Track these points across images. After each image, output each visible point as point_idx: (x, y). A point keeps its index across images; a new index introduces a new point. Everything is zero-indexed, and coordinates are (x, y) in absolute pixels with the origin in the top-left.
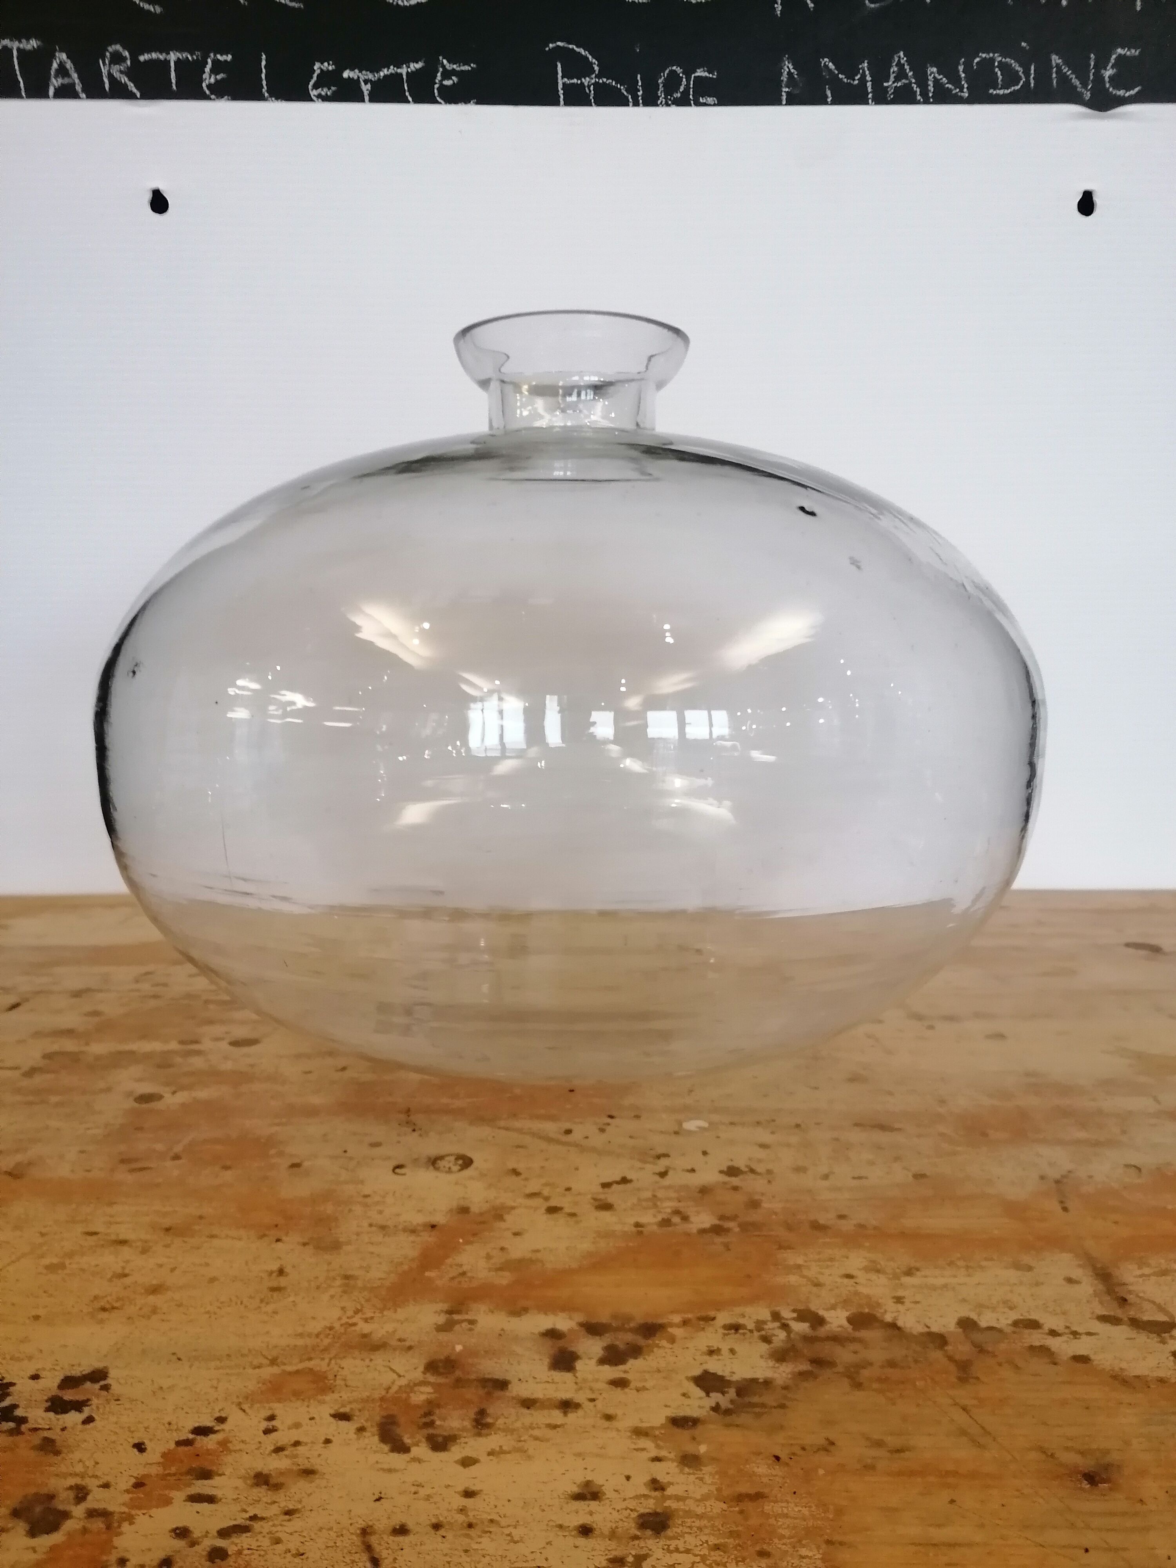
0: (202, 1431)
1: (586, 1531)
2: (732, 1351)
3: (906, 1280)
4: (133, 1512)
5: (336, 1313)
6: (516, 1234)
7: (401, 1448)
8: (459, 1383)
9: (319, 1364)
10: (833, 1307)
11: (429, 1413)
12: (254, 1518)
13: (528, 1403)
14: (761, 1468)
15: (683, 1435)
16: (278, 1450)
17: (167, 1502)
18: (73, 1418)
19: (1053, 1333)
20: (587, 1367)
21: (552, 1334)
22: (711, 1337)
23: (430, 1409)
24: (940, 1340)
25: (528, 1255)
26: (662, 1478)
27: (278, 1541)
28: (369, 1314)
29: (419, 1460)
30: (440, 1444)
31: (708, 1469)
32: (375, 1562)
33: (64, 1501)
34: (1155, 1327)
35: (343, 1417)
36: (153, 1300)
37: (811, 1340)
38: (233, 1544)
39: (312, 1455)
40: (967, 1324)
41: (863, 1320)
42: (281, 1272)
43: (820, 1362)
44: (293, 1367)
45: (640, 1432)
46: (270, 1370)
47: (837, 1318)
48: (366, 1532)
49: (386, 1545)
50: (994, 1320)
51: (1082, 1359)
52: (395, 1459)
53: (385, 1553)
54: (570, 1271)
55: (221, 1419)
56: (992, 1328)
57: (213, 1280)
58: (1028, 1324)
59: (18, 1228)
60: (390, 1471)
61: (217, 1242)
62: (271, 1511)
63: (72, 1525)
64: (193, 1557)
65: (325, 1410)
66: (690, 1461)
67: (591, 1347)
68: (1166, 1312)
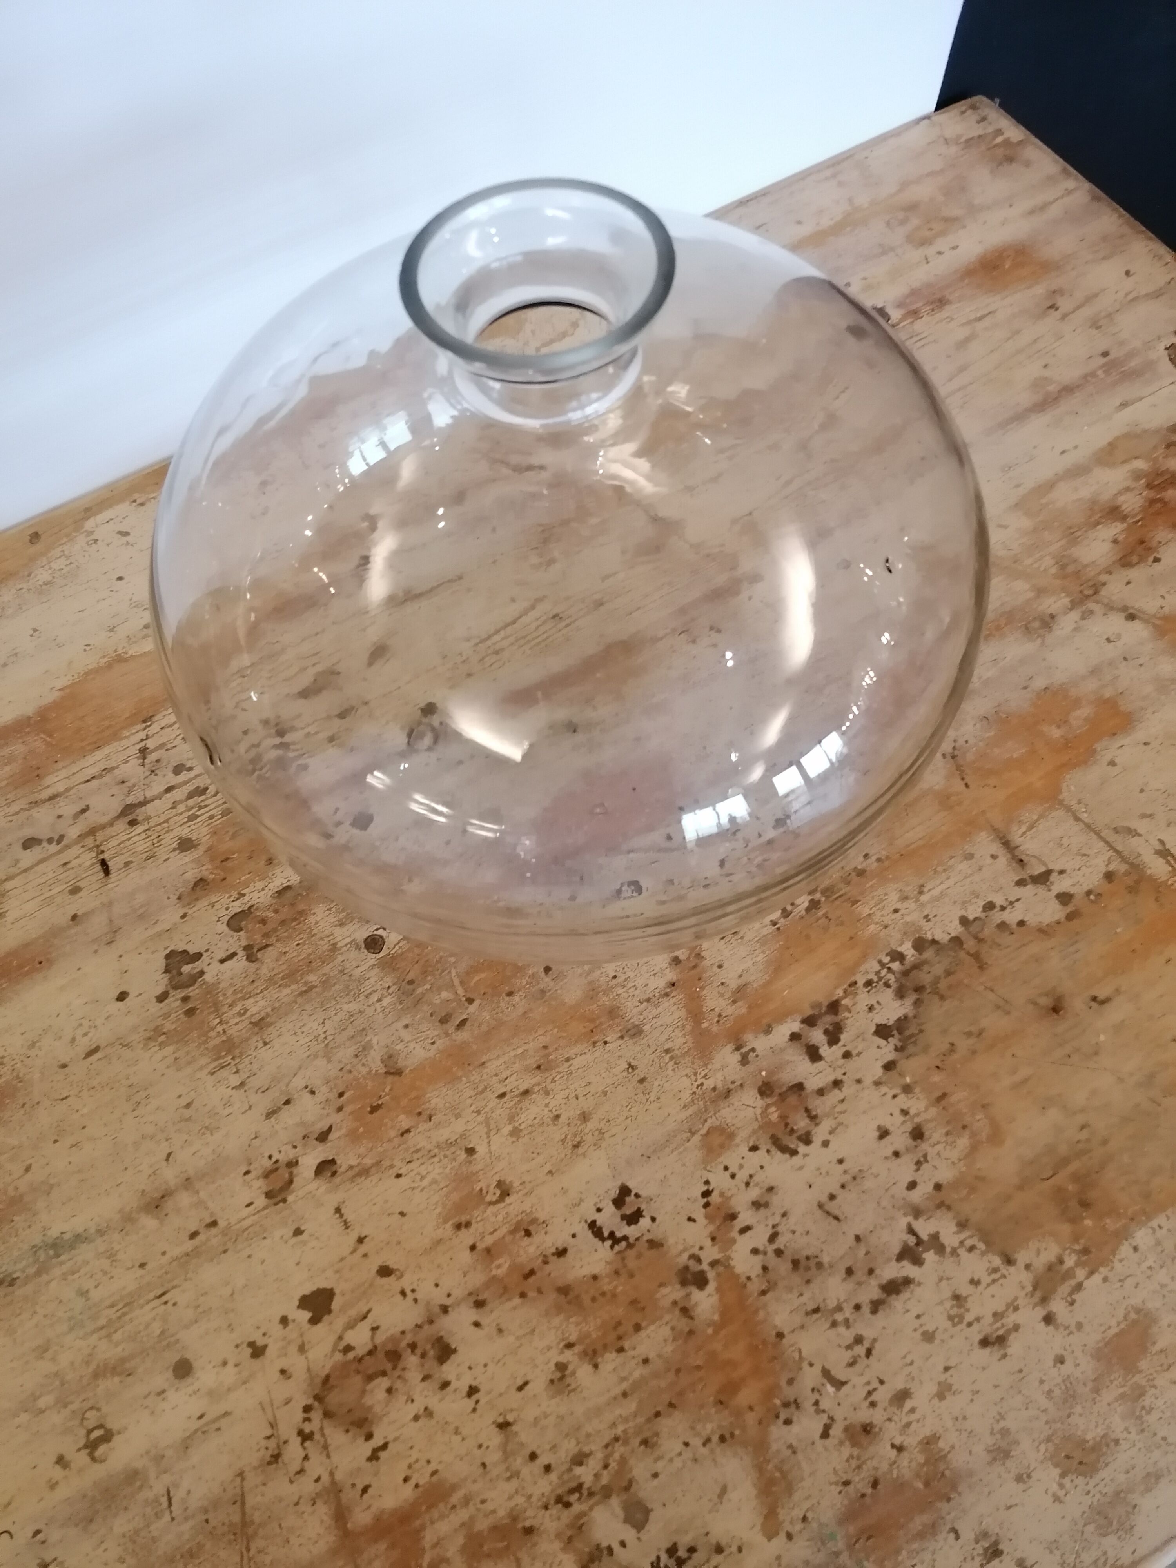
0: (706, 1194)
1: (896, 1154)
2: (878, 1003)
3: (923, 898)
4: (727, 1253)
5: (686, 1082)
6: (720, 967)
7: (794, 1153)
8: (782, 1096)
9: (712, 1122)
10: (902, 942)
11: (787, 1125)
12: (774, 1226)
13: (821, 1092)
14: (936, 1078)
15: (893, 1073)
16: (747, 1184)
17: (733, 1241)
18: (645, 1222)
19: (1003, 908)
20: (825, 1050)
21: (795, 1037)
22: (864, 998)
23: (784, 1119)
24: (957, 941)
25: (740, 982)
26: (905, 1107)
27: (794, 1232)
28: (703, 1073)
29: (806, 1155)
30: (807, 1139)
31: (917, 1090)
32: (837, 1218)
33: (694, 1266)
34: (1042, 879)
35: (754, 1149)
36: (591, 1125)
37: (906, 973)
38: (780, 1243)
39: (763, 1179)
40: (964, 921)
41: (920, 945)
42: (631, 1067)
43: (919, 989)
44: (704, 1131)
45: (877, 1084)
46: (696, 1139)
47: (907, 949)
48: (820, 1206)
49: (832, 1207)
50: (974, 911)
51: (1021, 923)
52: (797, 1160)
53: (837, 1212)
54: (768, 983)
55: (707, 1182)
56: (976, 919)
57: (605, 1093)
58: (990, 906)
59: (457, 1116)
60: (801, 1168)
61: (577, 1062)
62: (777, 1219)
63: (711, 1275)
64: (772, 1260)
65: (744, 1149)
66: (907, 1089)
67: (817, 1036)
68: (1042, 863)
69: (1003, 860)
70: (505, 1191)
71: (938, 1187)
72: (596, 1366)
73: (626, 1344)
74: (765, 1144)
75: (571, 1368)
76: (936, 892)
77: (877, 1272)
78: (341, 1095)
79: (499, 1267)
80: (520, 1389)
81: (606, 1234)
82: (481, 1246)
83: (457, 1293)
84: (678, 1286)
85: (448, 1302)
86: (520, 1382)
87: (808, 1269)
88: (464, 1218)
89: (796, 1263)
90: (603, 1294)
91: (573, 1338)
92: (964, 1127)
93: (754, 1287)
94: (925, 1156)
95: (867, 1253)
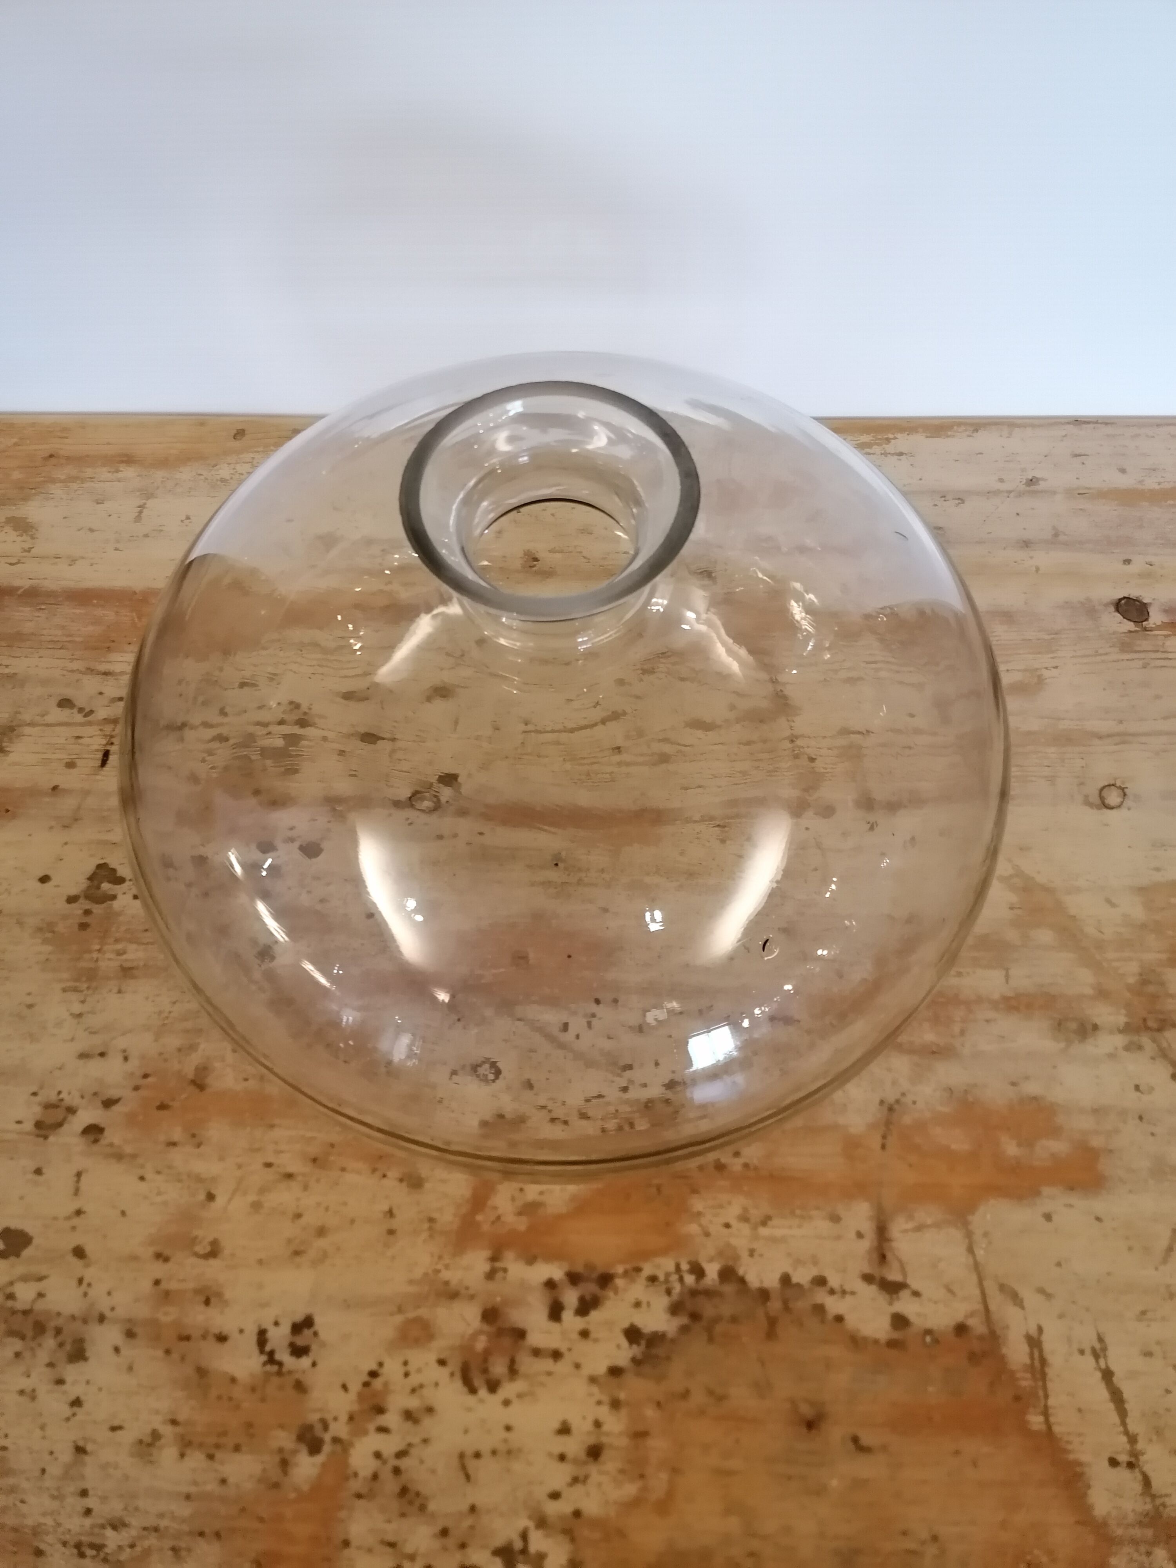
0: (373, 1374)
1: (562, 1458)
2: (649, 1304)
3: (761, 1230)
4: (353, 1439)
5: (427, 1259)
7: (473, 1391)
8: (500, 1333)
9: (423, 1312)
10: (711, 1260)
11: (485, 1360)
12: (409, 1445)
13: (537, 1352)
14: (650, 1412)
15: (614, 1382)
16: (413, 1391)
17: (365, 1433)
18: (305, 1362)
19: (832, 1292)
20: (568, 1315)
21: (550, 1284)
22: (638, 1290)
23: (487, 1354)
24: (764, 1294)
26: (601, 1419)
27: (422, 1462)
28: (447, 1261)
29: (482, 1401)
30: (493, 1387)
31: (624, 1412)
32: (468, 1477)
33: (318, 1431)
34: (892, 1288)
35: (442, 1362)
36: (322, 1243)
37: (694, 1293)
38: (404, 1463)
39: (431, 1396)
40: (786, 1280)
41: (728, 1274)
42: (390, 1213)
43: (695, 1317)
44: (411, 1315)
45: (593, 1380)
46: (399, 1319)
47: (712, 1271)
48: (462, 1456)
49: (471, 1464)
50: (802, 1276)
51: (839, 1319)
52: (471, 1400)
53: (471, 1472)
54: (560, 1217)
55: (381, 1364)
56: (798, 1285)
57: (352, 1221)
58: (820, 1281)
59: (221, 1159)
60: (469, 1410)
61: (348, 1177)
62: (416, 1440)
63: (327, 1448)
64: (386, 1474)
65: (432, 1357)
66: (615, 1404)
67: (571, 1297)
68: (904, 1272)
69: (867, 1244)
70: (214, 1252)
71: (577, 1514)
72: (182, 1455)
73: (219, 1455)
74: (454, 1365)
75: (163, 1441)
76: (778, 1233)
77: (469, 1551)
78: (146, 1076)
79: (166, 1314)
80: (113, 1429)
81: (268, 1348)
82: (164, 1286)
83: (120, 1312)
84: (294, 1437)
85: (108, 1314)
86: (116, 1423)
87: (411, 1503)
88: (167, 1252)
89: (404, 1491)
90: (230, 1399)
91: (181, 1418)
92: (642, 1476)
93: (355, 1485)
94: (586, 1477)
95: (472, 1527)
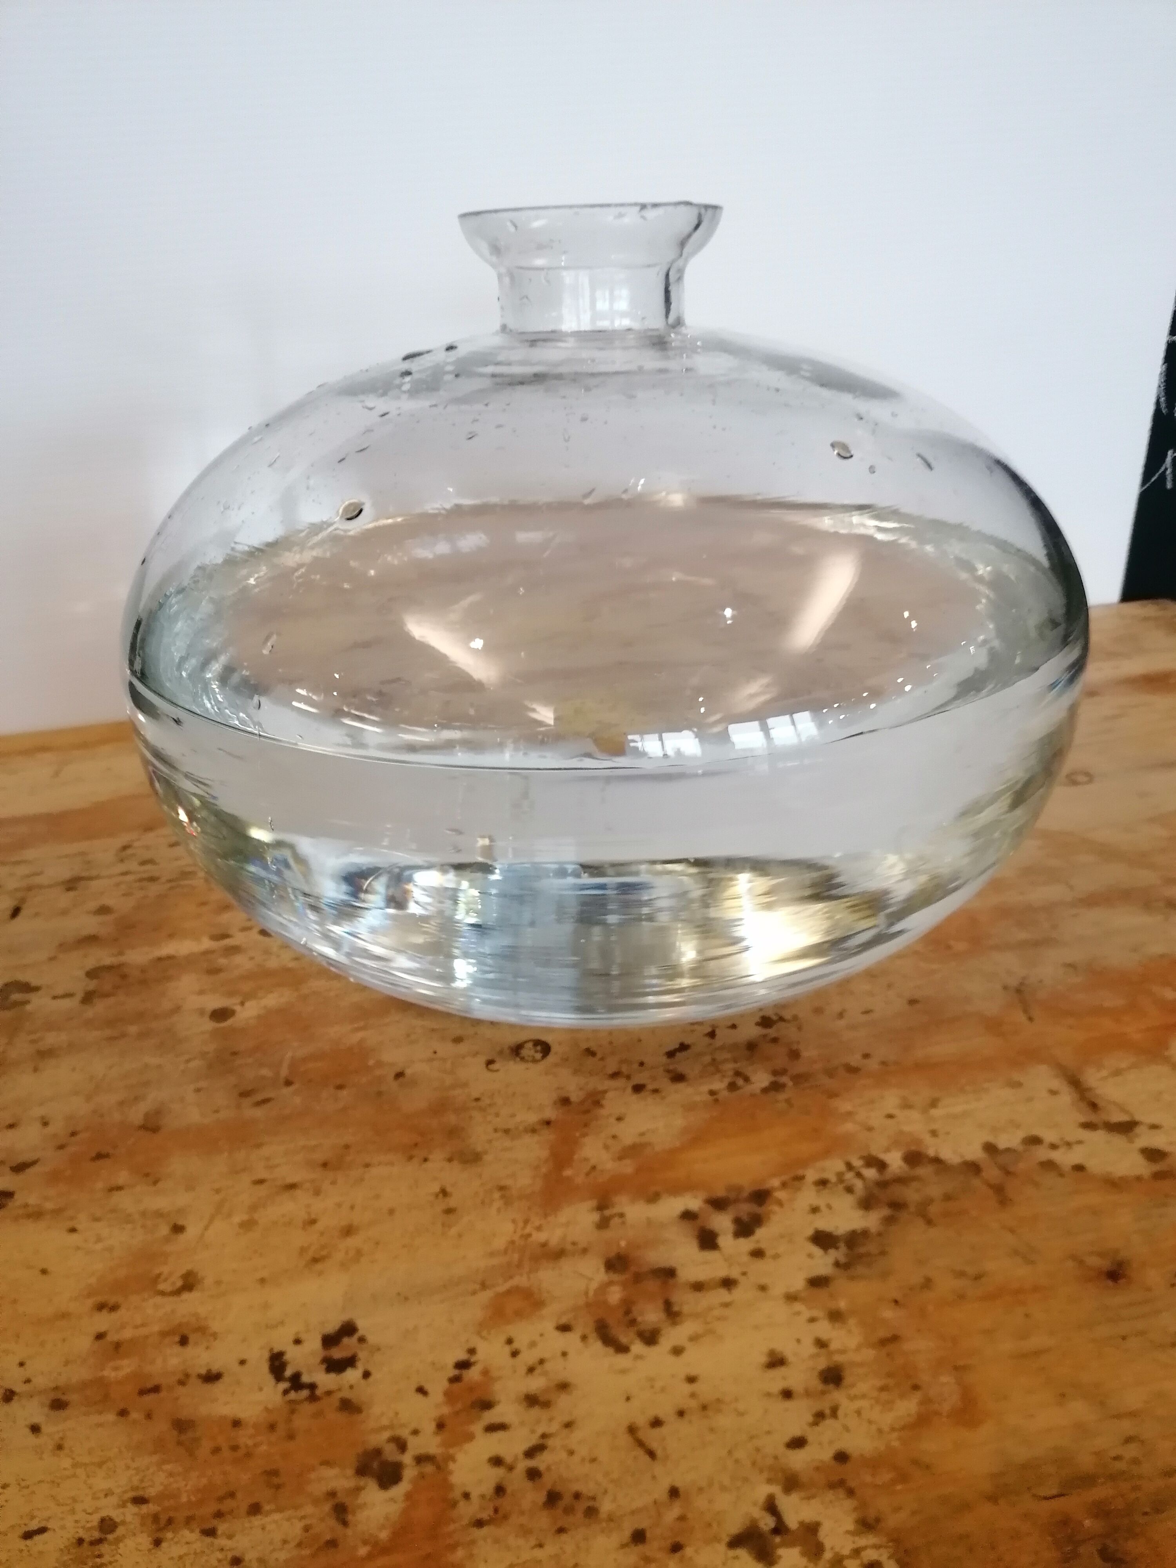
0: (463, 1365)
1: (787, 1394)
2: (829, 1207)
3: (934, 1112)
4: (451, 1451)
5: (509, 1227)
6: (619, 1119)
7: (622, 1349)
8: (638, 1278)
9: (521, 1280)
10: (888, 1150)
11: (628, 1312)
12: (544, 1436)
13: (698, 1287)
14: (888, 1313)
15: (822, 1293)
16: (531, 1370)
17: (470, 1437)
18: (352, 1375)
19: (1054, 1147)
20: (726, 1241)
21: (688, 1216)
22: (808, 1196)
23: (627, 1307)
24: (974, 1168)
25: (638, 1140)
26: (824, 1337)
27: (571, 1453)
28: (537, 1223)
29: (638, 1357)
30: (650, 1338)
31: (852, 1322)
32: (652, 1454)
33: (390, 1453)
34: (1123, 1128)
35: (565, 1328)
36: (352, 1242)
37: (883, 1185)
38: (540, 1462)
39: (558, 1370)
40: (990, 1148)
41: (914, 1158)
42: (444, 1193)
43: (897, 1206)
44: (502, 1288)
45: (791, 1298)
46: (488, 1295)
47: (895, 1161)
48: (632, 1430)
49: (652, 1437)
50: (1008, 1140)
51: (1079, 1168)
52: (622, 1361)
53: (654, 1445)
54: (676, 1151)
55: (472, 1351)
56: (1008, 1150)
57: (391, 1212)
58: (1034, 1141)
59: (190, 1188)
60: (624, 1371)
61: (374, 1171)
62: (554, 1427)
63: (409, 1473)
64: (517, 1480)
65: (548, 1326)
66: (835, 1316)
67: (722, 1223)
68: (1126, 1112)
69: (1067, 1096)
70: (189, 1283)
71: (841, 1457)
72: (157, 1543)
73: (222, 1527)
74: (584, 1324)
75: (120, 1531)
76: (958, 1109)
77: (689, 1551)
78: (73, 1134)
79: (116, 1369)
80: (28, 1535)
81: (288, 1373)
82: (112, 1337)
83: (40, 1382)
84: (350, 1472)
85: (19, 1388)
86: (34, 1525)
87: (569, 1510)
88: (112, 1300)
89: (553, 1498)
90: (235, 1448)
91: (151, 1492)
92: (916, 1387)
93: (467, 1511)
94: (834, 1412)
95: (682, 1518)
